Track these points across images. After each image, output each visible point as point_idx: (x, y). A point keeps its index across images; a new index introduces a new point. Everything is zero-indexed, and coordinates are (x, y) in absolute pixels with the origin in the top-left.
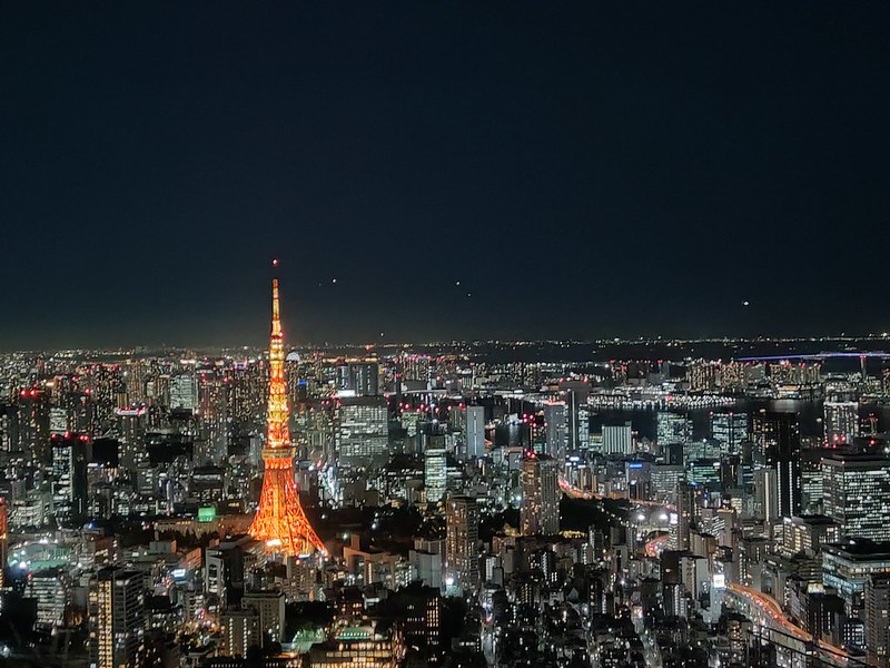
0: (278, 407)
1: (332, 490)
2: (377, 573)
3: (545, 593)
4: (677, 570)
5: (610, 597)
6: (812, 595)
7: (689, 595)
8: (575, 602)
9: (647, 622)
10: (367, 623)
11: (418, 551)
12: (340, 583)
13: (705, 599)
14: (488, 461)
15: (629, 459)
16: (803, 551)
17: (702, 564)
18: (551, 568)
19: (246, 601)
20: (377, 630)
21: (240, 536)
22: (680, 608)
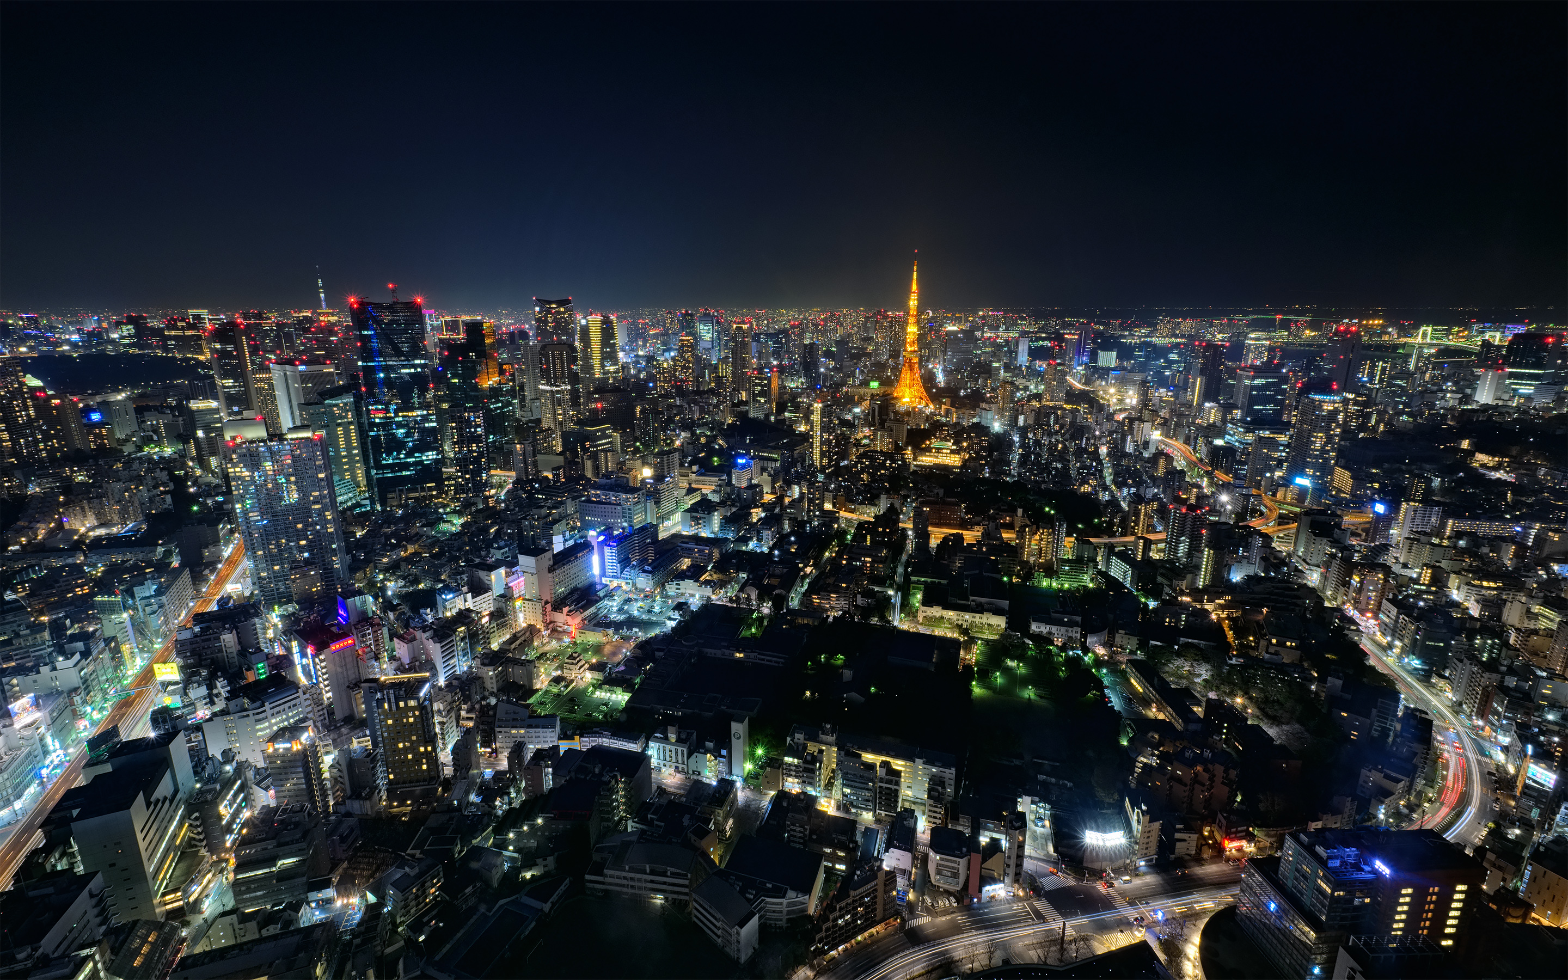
0: (912, 329)
1: (941, 378)
2: (958, 418)
3: (1050, 434)
4: (1131, 428)
5: (1088, 439)
6: (1216, 446)
7: (1137, 441)
8: (1067, 441)
9: (1109, 454)
10: (949, 441)
11: (981, 409)
12: (938, 421)
13: (1146, 444)
14: (1028, 367)
15: (1113, 369)
16: (1214, 422)
17: (1147, 425)
18: (1056, 422)
19: (887, 425)
20: (953, 444)
21: (889, 395)
22: (1129, 448)
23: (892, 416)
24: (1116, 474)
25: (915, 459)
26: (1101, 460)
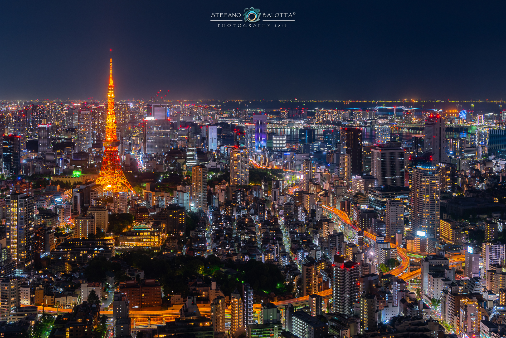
0: (111, 120)
1: (141, 164)
2: (157, 201)
3: (238, 210)
4: (301, 200)
5: (269, 212)
6: (362, 210)
7: (306, 211)
8: (252, 215)
9: (286, 224)
10: (149, 223)
11: (178, 191)
12: (138, 205)
13: (313, 213)
14: (218, 152)
15: (285, 151)
16: (360, 191)
18: (242, 200)
19: (89, 212)
20: (153, 226)
21: (91, 183)
22: (302, 217)
23: (94, 202)
24: (293, 241)
25: (117, 244)
26: (280, 230)
